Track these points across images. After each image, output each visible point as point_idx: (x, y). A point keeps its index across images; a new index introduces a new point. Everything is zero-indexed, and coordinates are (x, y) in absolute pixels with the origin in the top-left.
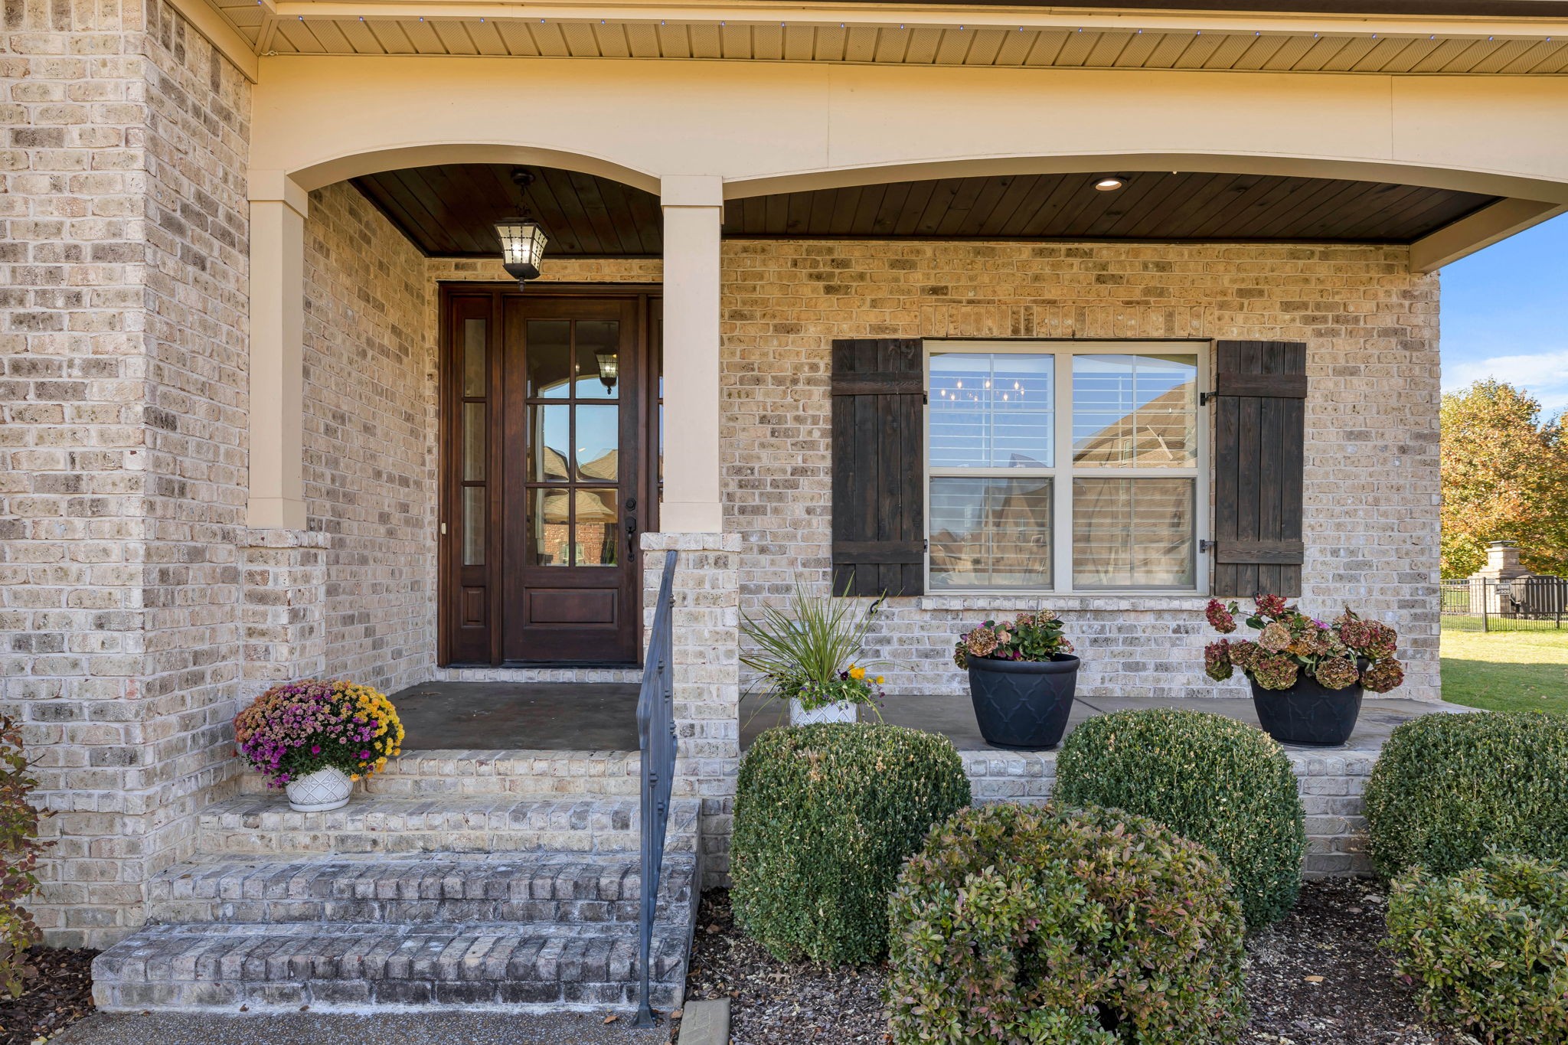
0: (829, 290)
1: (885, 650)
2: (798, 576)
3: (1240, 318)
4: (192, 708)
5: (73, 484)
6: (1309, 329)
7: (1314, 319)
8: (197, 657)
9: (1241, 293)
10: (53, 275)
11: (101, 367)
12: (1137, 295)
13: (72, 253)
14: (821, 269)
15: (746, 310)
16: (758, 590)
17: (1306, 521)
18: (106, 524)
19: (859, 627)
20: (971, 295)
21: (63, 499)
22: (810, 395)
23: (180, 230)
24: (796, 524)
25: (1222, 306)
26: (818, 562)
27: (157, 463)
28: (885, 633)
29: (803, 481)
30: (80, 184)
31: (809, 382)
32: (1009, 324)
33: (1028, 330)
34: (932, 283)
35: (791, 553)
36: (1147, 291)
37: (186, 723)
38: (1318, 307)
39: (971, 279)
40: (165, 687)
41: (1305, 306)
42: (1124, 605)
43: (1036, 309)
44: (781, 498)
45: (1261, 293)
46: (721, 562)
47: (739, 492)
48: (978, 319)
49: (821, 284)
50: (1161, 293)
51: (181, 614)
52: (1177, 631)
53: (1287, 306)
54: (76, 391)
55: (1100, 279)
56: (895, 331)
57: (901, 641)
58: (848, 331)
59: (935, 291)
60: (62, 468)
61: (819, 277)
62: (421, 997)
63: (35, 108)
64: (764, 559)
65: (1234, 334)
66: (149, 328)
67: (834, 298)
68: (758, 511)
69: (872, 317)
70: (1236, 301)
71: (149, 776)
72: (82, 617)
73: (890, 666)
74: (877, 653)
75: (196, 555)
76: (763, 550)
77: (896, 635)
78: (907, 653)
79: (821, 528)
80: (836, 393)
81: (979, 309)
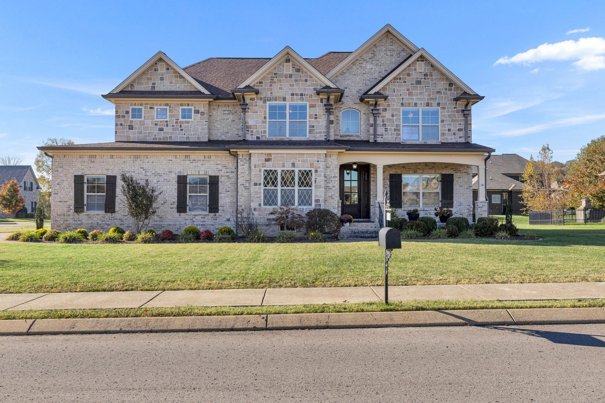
0: (389, 167)
3: (445, 171)
5: (331, 197)
6: (454, 172)
7: (455, 171)
9: (445, 167)
10: (330, 179)
11: (334, 187)
12: (431, 167)
13: (331, 177)
17: (454, 198)
20: (408, 167)
22: (386, 181)
25: (442, 169)
30: (332, 171)
31: (386, 179)
32: (413, 171)
33: (416, 172)
34: (403, 166)
36: (432, 167)
38: (455, 169)
39: (408, 165)
41: (454, 169)
42: (429, 209)
43: (417, 169)
45: (448, 167)
48: (409, 171)
50: (434, 167)
53: (451, 169)
54: (332, 189)
55: (426, 165)
56: (398, 172)
57: (399, 214)
58: (391, 172)
59: (403, 167)
60: (330, 195)
62: (364, 238)
63: (328, 164)
65: (444, 173)
69: (395, 171)
70: (444, 168)
72: (332, 208)
80: (390, 181)
81: (409, 169)
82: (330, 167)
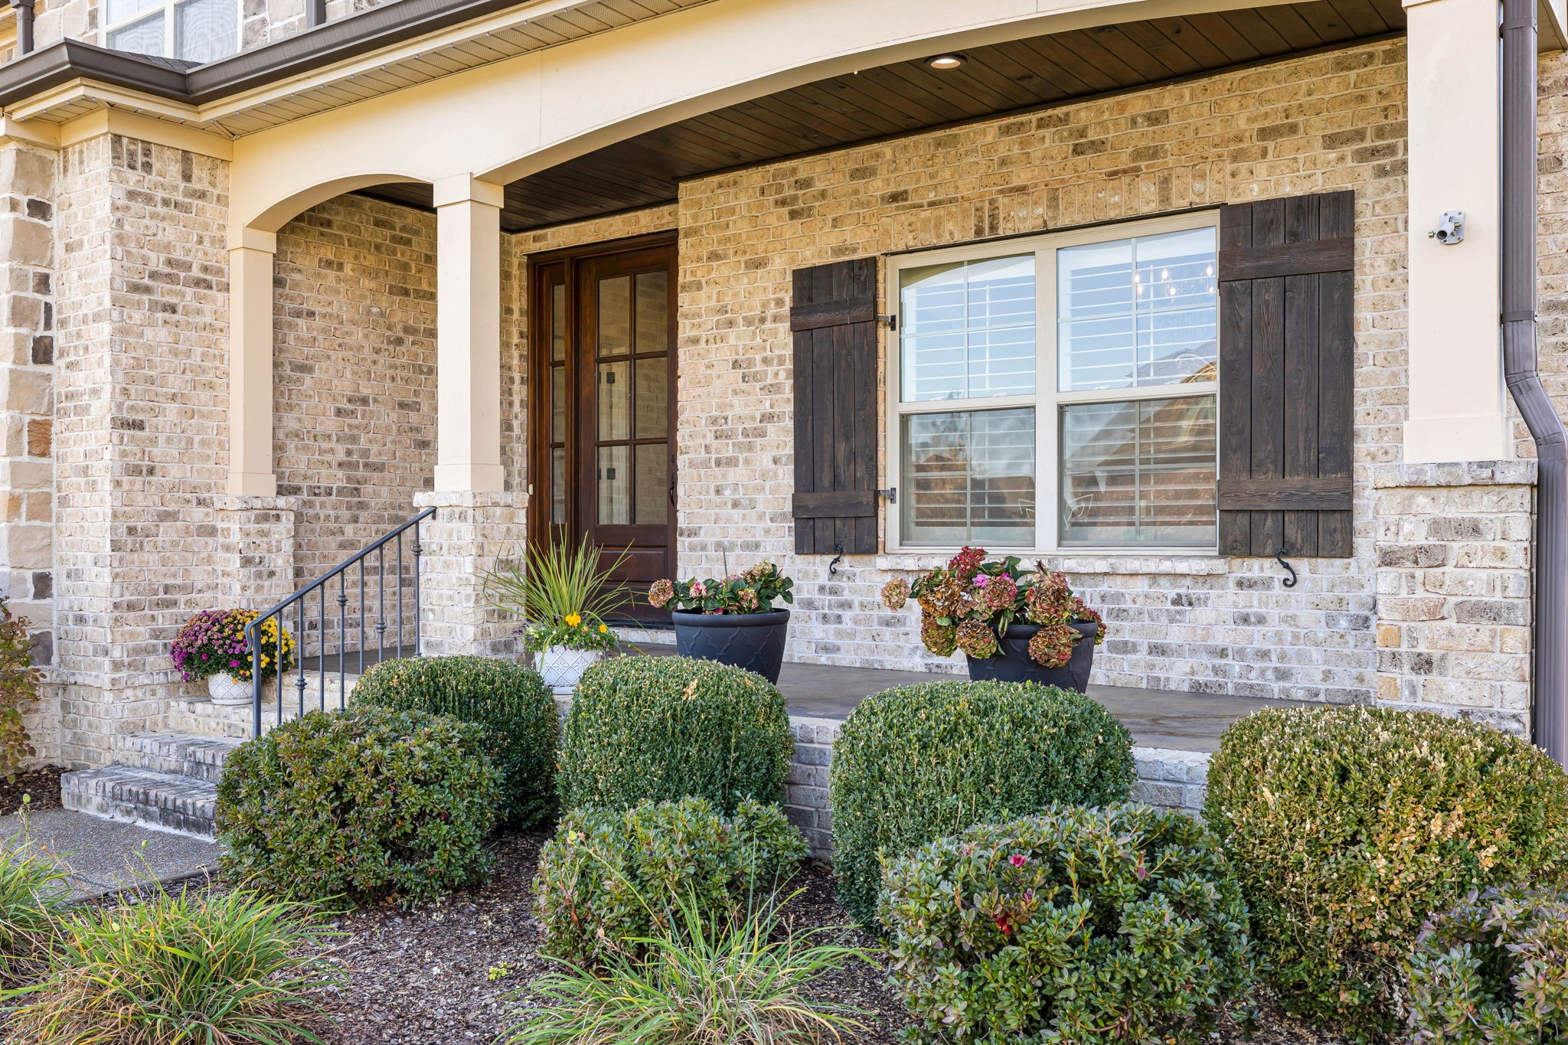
0: (794, 215)
1: (847, 615)
2: (767, 531)
3: (1261, 169)
4: (160, 623)
5: (86, 471)
6: (1367, 169)
7: (1374, 152)
8: (167, 589)
9: (1264, 134)
12: (1124, 161)
14: (787, 193)
15: (720, 250)
16: (732, 546)
17: (1361, 448)
18: (97, 497)
19: (822, 589)
20: (932, 196)
21: (81, 480)
22: (776, 331)
23: (148, 290)
24: (764, 476)
25: (1235, 157)
26: (783, 515)
27: (124, 454)
28: (847, 596)
29: (771, 428)
31: (775, 319)
32: (972, 223)
33: (993, 228)
34: (892, 189)
35: (760, 507)
36: (1137, 155)
37: (156, 634)
38: (1380, 133)
39: (932, 176)
40: (131, 607)
41: (1360, 135)
43: (1002, 201)
44: (750, 447)
45: (1293, 129)
46: (462, 517)
47: (715, 443)
48: (939, 224)
49: (785, 210)
50: (1155, 153)
51: (150, 557)
52: (1177, 601)
53: (1332, 141)
54: (86, 410)
55: (1077, 150)
56: (855, 250)
57: (863, 606)
58: (811, 257)
59: (895, 197)
60: (82, 462)
61: (783, 203)
64: (737, 513)
65: (1253, 191)
66: (116, 362)
67: (797, 222)
68: (731, 462)
69: (833, 239)
70: (1253, 145)
71: (117, 666)
73: (852, 635)
74: (839, 619)
75: (165, 516)
76: (736, 505)
77: (857, 600)
78: (868, 621)
79: (786, 478)
80: (795, 329)
81: (941, 211)
82: (81, 244)
